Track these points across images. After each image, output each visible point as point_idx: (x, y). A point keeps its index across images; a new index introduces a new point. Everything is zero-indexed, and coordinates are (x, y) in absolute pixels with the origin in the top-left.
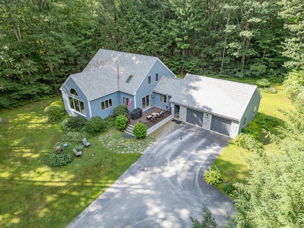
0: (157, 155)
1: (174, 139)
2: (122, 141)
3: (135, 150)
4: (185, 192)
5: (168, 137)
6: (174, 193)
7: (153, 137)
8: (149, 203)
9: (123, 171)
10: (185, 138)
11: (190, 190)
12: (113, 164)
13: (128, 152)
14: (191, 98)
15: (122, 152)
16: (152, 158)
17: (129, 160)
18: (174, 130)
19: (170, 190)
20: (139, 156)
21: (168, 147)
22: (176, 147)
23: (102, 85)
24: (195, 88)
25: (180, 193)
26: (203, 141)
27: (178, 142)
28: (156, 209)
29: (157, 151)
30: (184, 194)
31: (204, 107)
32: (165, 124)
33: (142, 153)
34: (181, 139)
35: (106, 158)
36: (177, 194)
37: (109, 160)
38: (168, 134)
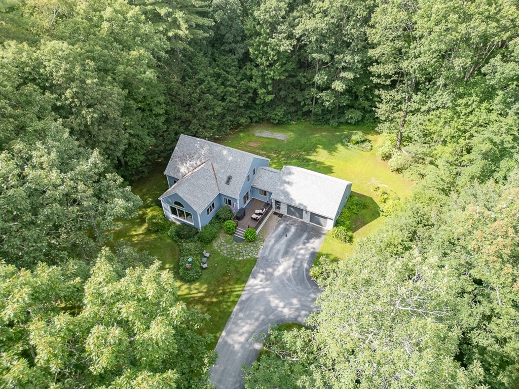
0: (270, 257)
1: (280, 237)
2: (236, 246)
3: (250, 254)
4: (299, 287)
5: (274, 235)
6: (291, 289)
7: (261, 237)
8: (271, 298)
9: (248, 276)
10: (290, 234)
11: (301, 285)
12: (237, 272)
13: (245, 258)
14: (287, 194)
15: (240, 258)
16: (267, 260)
17: (248, 265)
18: (278, 226)
19: (288, 288)
20: (255, 260)
21: (277, 247)
22: (284, 246)
23: (205, 192)
24: (288, 183)
25: (295, 289)
26: (305, 235)
27: (284, 240)
28: (277, 301)
29: (269, 253)
30: (298, 289)
31: (300, 204)
32: (268, 219)
33: (257, 257)
34: (286, 236)
35: (229, 266)
36: (293, 290)
37: (232, 268)
38: (274, 232)
